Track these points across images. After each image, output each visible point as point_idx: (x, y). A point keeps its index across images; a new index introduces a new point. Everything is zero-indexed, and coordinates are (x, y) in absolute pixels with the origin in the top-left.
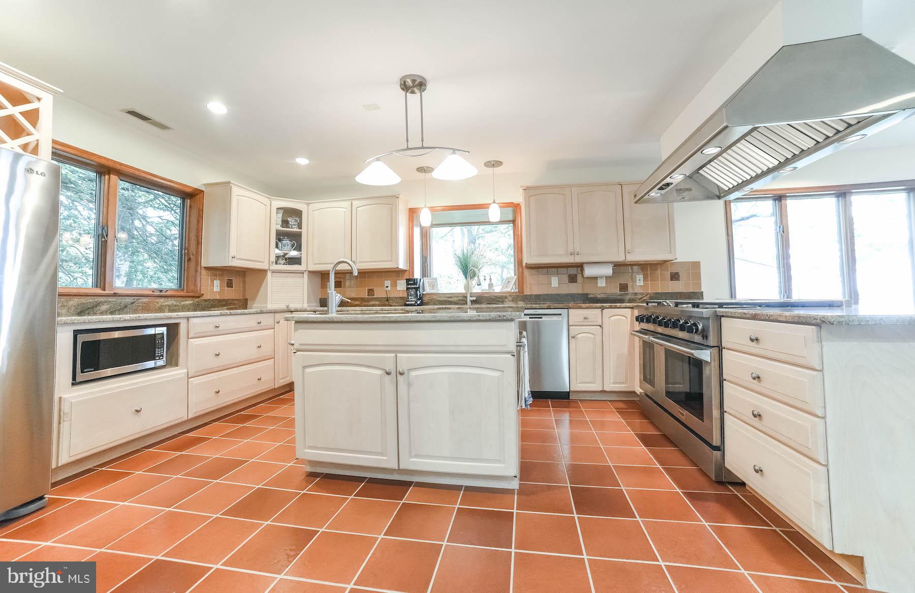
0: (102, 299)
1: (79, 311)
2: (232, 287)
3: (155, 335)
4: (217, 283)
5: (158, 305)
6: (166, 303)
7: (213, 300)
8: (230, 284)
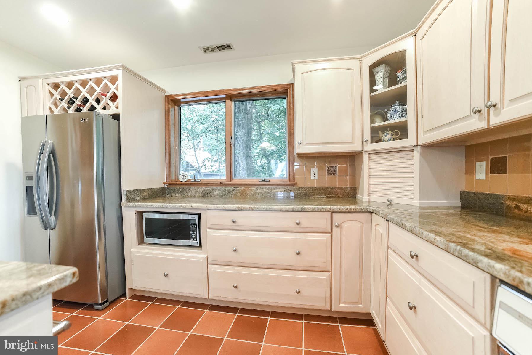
0: (214, 188)
1: (203, 194)
2: (335, 174)
3: (189, 220)
4: (314, 171)
5: (252, 193)
6: (259, 191)
7: (306, 189)
8: (331, 172)
